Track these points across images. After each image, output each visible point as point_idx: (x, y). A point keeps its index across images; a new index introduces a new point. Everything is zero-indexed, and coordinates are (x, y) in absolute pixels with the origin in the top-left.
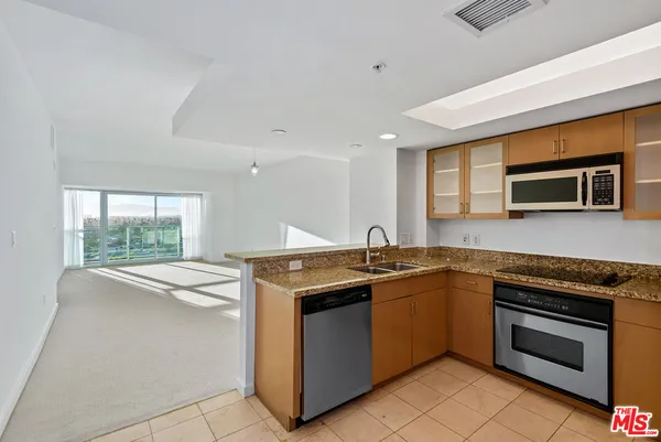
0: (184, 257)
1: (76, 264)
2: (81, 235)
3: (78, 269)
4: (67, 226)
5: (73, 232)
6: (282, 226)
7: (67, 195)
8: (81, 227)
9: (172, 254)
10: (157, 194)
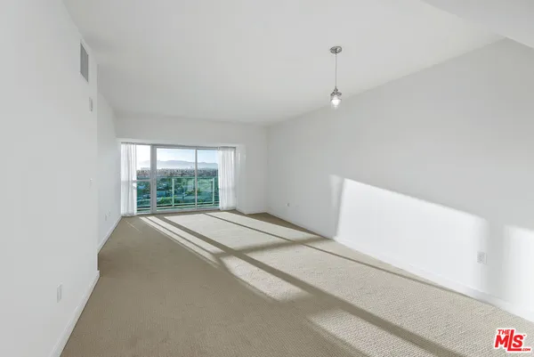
0: (220, 206)
1: (130, 211)
2: (135, 185)
3: (132, 217)
4: (124, 177)
5: (128, 183)
6: (335, 180)
7: (123, 148)
8: (135, 178)
9: (209, 202)
10: (197, 148)
